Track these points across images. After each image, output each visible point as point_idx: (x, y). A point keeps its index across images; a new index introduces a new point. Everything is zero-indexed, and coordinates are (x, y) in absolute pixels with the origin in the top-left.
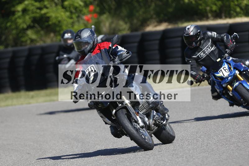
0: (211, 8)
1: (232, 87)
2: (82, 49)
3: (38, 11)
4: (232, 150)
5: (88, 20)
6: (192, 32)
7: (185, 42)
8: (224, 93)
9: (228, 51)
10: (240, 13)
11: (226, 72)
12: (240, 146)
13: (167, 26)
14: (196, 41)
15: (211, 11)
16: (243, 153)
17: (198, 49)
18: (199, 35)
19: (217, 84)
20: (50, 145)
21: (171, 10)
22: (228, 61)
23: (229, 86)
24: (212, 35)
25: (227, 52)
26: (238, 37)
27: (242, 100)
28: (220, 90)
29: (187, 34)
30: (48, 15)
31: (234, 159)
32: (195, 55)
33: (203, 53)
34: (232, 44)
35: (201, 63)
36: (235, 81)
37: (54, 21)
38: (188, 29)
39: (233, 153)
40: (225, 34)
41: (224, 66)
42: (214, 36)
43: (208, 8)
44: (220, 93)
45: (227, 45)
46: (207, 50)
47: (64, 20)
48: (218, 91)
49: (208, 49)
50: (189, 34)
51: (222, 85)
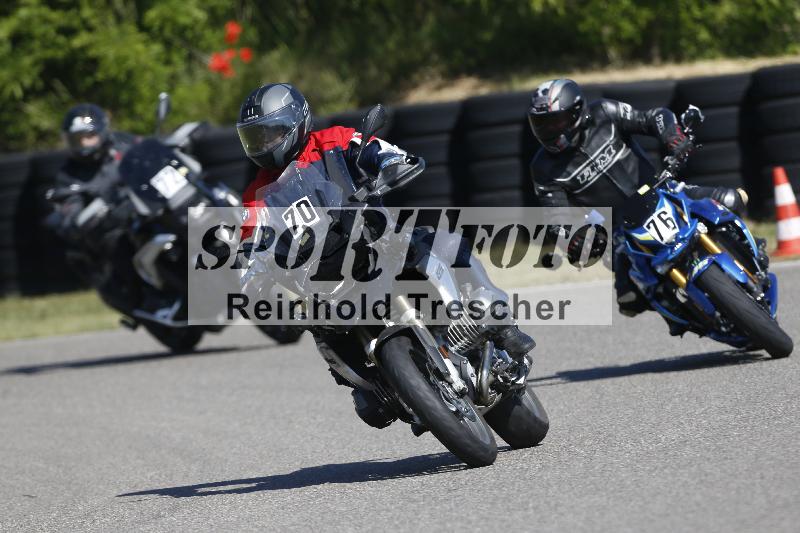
0: (618, 29)
1: (685, 275)
2: (265, 150)
3: (61, 39)
4: (683, 486)
5: (223, 69)
6: (557, 103)
7: (535, 134)
8: (659, 294)
9: (670, 162)
10: (709, 46)
11: (668, 226)
12: (709, 471)
13: (476, 87)
14: (569, 130)
15: (617, 39)
16: (719, 495)
17: (575, 155)
18: (578, 113)
19: (637, 264)
20: (100, 469)
21: (487, 36)
22: (674, 193)
23: (675, 271)
24: (618, 112)
25: (667, 164)
26: (702, 117)
27: (718, 314)
28: (648, 285)
29: (542, 109)
30: (92, 53)
31: (690, 516)
32: (565, 174)
33: (588, 168)
34: (682, 140)
35: (583, 199)
36: (696, 254)
37: (113, 71)
38: (545, 92)
39: (688, 494)
40: (660, 109)
41: (660, 207)
42: (625, 115)
43: (607, 31)
44: (647, 292)
45: (667, 143)
46: (603, 158)
47: (145, 69)
48: (641, 286)
49: (606, 155)
50: (549, 107)
51: (653, 270)
